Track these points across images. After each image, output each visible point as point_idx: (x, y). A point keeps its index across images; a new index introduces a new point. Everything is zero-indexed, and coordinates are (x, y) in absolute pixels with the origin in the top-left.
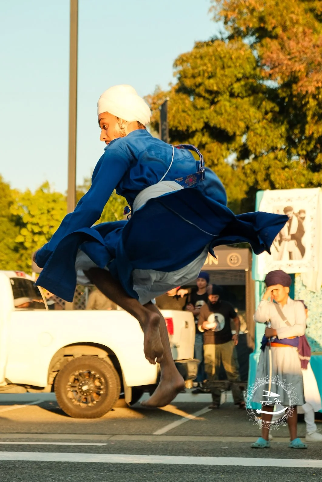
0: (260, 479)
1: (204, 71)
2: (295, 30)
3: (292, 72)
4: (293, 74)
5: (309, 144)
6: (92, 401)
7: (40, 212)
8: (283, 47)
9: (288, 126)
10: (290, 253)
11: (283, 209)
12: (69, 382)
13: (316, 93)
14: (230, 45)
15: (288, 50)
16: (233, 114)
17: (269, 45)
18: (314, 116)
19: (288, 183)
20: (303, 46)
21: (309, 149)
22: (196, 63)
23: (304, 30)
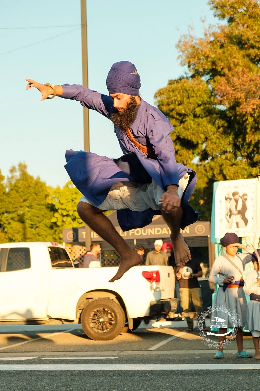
0: (221, 378)
1: (175, 101)
2: (237, 70)
3: (235, 99)
4: (236, 100)
5: (248, 148)
6: (107, 328)
7: (67, 201)
8: (229, 82)
9: (234, 137)
10: (237, 223)
11: (232, 193)
12: (90, 316)
13: (253, 113)
14: (193, 82)
15: (233, 83)
16: (196, 129)
17: (219, 81)
18: (252, 128)
19: (235, 175)
20: (242, 81)
21: (249, 152)
22: (169, 95)
23: (243, 70)
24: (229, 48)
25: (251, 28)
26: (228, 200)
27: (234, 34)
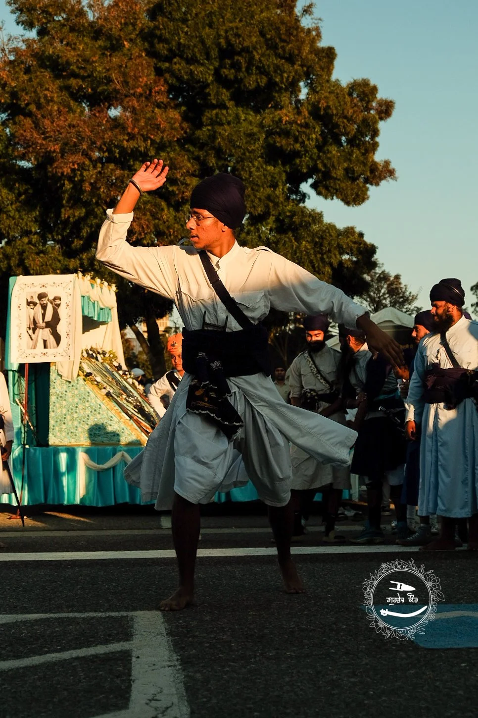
2: (49, 108)
3: (46, 152)
4: (48, 154)
5: (64, 229)
8: (37, 125)
9: (42, 210)
10: (45, 341)
11: (37, 295)
13: (72, 175)
15: (43, 129)
17: (22, 123)
18: (69, 199)
19: (43, 269)
20: (58, 125)
21: (65, 234)
23: (59, 108)
24: (38, 73)
25: (73, 46)
26: (31, 305)
27: (47, 53)
